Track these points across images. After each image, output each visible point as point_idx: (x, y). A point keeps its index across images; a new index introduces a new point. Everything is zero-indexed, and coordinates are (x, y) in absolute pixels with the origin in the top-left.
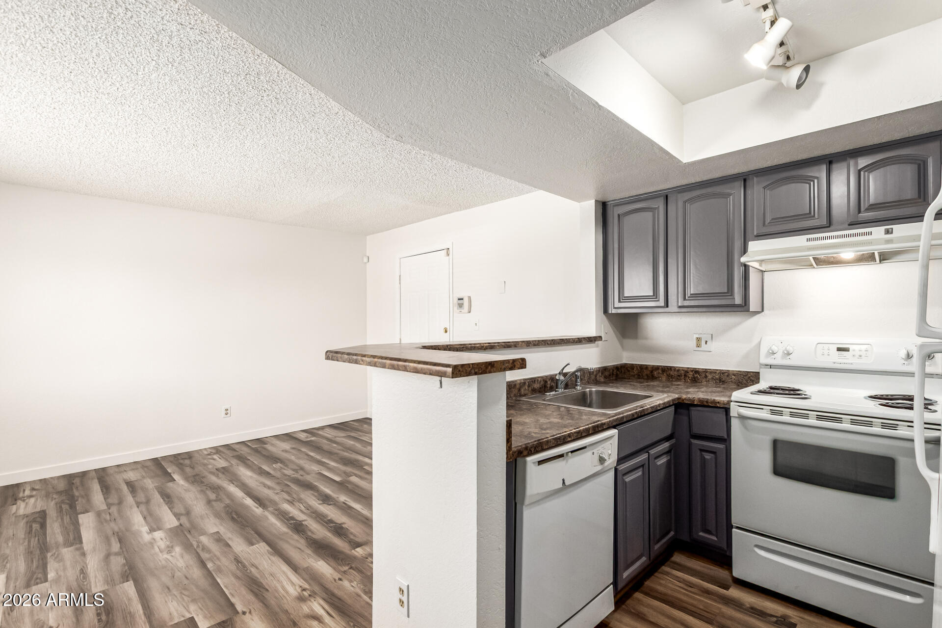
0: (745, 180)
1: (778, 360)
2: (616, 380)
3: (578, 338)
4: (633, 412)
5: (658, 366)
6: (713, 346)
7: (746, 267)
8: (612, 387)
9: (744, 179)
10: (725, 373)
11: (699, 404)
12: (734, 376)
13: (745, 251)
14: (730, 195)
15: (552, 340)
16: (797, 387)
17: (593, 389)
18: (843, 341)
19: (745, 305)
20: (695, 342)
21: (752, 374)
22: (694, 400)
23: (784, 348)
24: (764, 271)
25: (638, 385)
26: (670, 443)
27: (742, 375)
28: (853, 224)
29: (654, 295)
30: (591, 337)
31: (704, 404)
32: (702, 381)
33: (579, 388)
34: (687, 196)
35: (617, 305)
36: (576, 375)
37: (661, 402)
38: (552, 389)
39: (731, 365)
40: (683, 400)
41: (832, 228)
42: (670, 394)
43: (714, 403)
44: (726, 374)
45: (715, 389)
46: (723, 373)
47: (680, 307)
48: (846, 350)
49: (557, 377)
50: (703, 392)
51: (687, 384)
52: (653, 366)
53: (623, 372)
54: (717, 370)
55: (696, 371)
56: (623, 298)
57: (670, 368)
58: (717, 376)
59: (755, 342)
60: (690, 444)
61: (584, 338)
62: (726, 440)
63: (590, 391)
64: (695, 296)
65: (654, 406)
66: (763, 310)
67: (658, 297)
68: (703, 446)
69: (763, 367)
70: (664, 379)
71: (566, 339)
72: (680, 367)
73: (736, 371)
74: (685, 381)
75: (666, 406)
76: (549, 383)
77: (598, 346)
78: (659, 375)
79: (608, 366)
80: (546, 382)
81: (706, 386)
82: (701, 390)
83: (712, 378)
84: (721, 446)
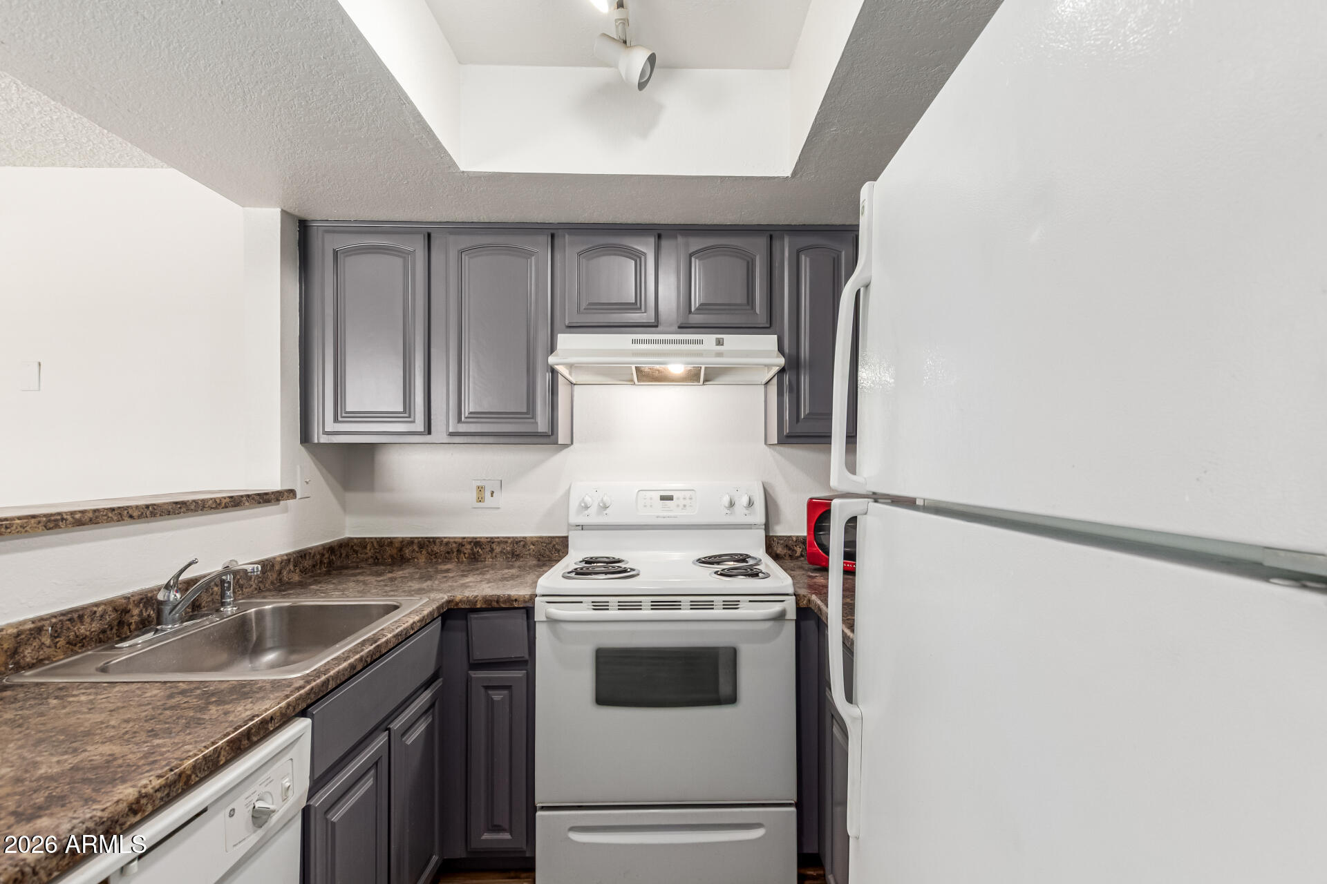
0: (553, 236)
1: (592, 518)
2: (328, 573)
3: (231, 497)
4: (352, 660)
5: (411, 538)
6: (502, 499)
7: (553, 372)
8: (315, 593)
9: (553, 233)
10: (520, 541)
11: (484, 606)
12: (534, 545)
13: (552, 349)
14: (531, 254)
15: (147, 507)
16: (617, 557)
17: (267, 607)
18: (668, 486)
19: (552, 434)
20: (474, 495)
21: (557, 539)
22: (476, 602)
23: (600, 500)
24: (574, 384)
25: (372, 579)
26: (432, 690)
27: (545, 543)
28: (684, 327)
29: (404, 412)
30: (266, 494)
31: (494, 606)
32: (485, 558)
33: (229, 610)
34: (466, 241)
35: (330, 426)
36: (223, 582)
37: (417, 618)
38: (145, 625)
39: (528, 528)
40: (457, 604)
41: (659, 329)
42: (432, 595)
43: (509, 602)
44: (522, 543)
45: (506, 571)
46: (517, 543)
47: (451, 434)
48: (670, 498)
49: (161, 597)
50: (489, 582)
51: (462, 567)
52: (403, 538)
53: (344, 555)
54: (509, 538)
55: (476, 542)
56: (344, 415)
57: (432, 541)
58: (508, 548)
59: (561, 492)
60: (468, 680)
61: (248, 496)
62: (527, 662)
63: (260, 615)
64: (476, 416)
65: (402, 631)
66: (572, 443)
67: (412, 416)
68: (490, 679)
69: (573, 528)
70: (422, 559)
71: (194, 501)
72: (449, 538)
73: (536, 537)
74: (459, 562)
75: (425, 623)
76: (136, 611)
77: (286, 510)
78: (414, 555)
79: (311, 548)
80: (126, 611)
81: (493, 567)
82: (485, 577)
83: (501, 552)
84: (520, 674)
